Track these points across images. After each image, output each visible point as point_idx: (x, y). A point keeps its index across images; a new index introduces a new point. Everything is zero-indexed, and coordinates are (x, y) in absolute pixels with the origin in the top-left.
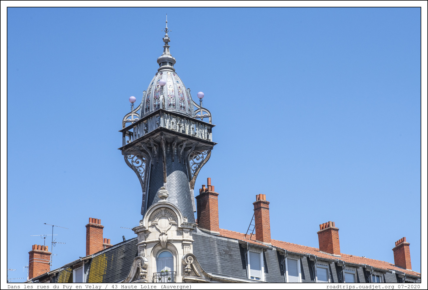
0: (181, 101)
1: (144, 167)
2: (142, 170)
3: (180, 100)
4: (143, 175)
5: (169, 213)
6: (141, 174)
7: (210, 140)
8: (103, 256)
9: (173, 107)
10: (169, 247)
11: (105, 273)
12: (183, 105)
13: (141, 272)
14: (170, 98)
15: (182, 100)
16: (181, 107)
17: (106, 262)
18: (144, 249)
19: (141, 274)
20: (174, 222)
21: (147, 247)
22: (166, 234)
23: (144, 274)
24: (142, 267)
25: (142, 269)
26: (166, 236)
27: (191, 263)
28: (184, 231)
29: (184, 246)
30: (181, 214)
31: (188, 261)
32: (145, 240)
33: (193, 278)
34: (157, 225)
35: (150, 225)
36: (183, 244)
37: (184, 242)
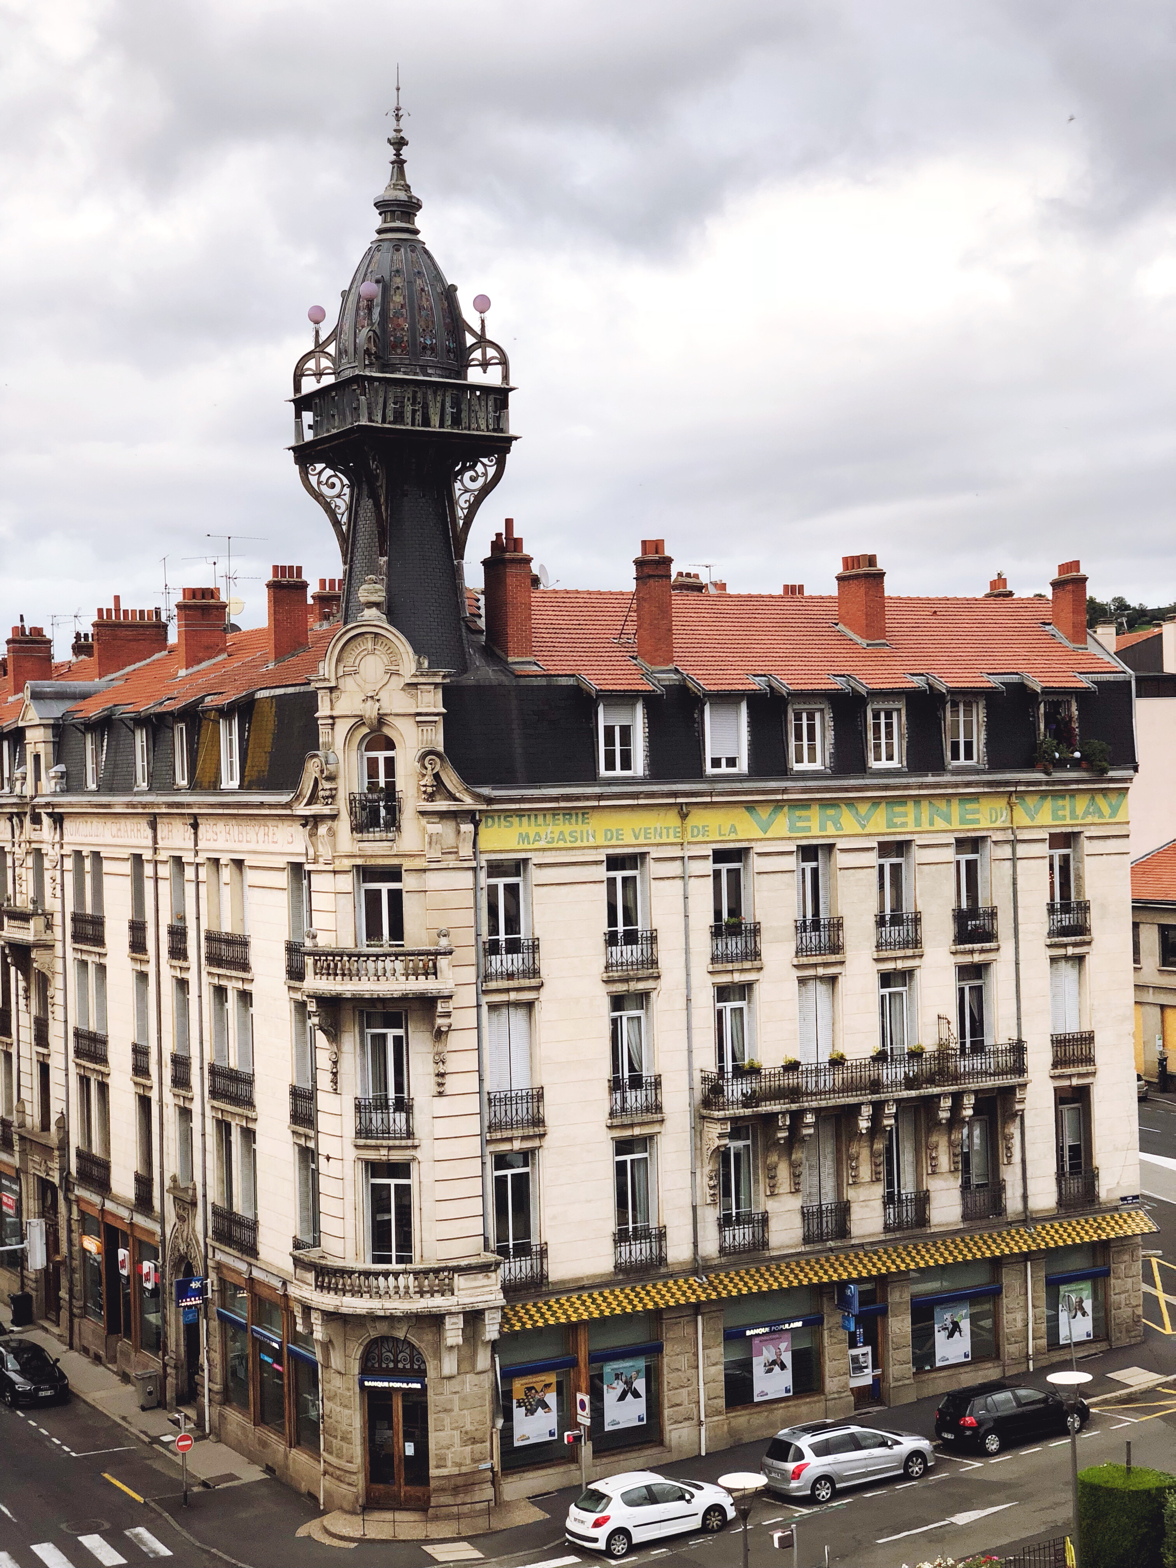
0: (424, 330)
1: (347, 498)
2: (343, 507)
3: (421, 331)
4: (345, 519)
6: (339, 517)
11: (274, 750)
13: (323, 789)
16: (425, 347)
18: (330, 731)
19: (321, 793)
20: (396, 668)
21: (336, 727)
22: (377, 698)
23: (328, 793)
24: (324, 776)
25: (323, 782)
26: (377, 704)
27: (435, 772)
28: (419, 691)
29: (420, 729)
30: (410, 650)
31: (426, 768)
32: (332, 709)
33: (442, 805)
34: (357, 675)
35: (341, 673)
36: (418, 722)
37: (418, 719)
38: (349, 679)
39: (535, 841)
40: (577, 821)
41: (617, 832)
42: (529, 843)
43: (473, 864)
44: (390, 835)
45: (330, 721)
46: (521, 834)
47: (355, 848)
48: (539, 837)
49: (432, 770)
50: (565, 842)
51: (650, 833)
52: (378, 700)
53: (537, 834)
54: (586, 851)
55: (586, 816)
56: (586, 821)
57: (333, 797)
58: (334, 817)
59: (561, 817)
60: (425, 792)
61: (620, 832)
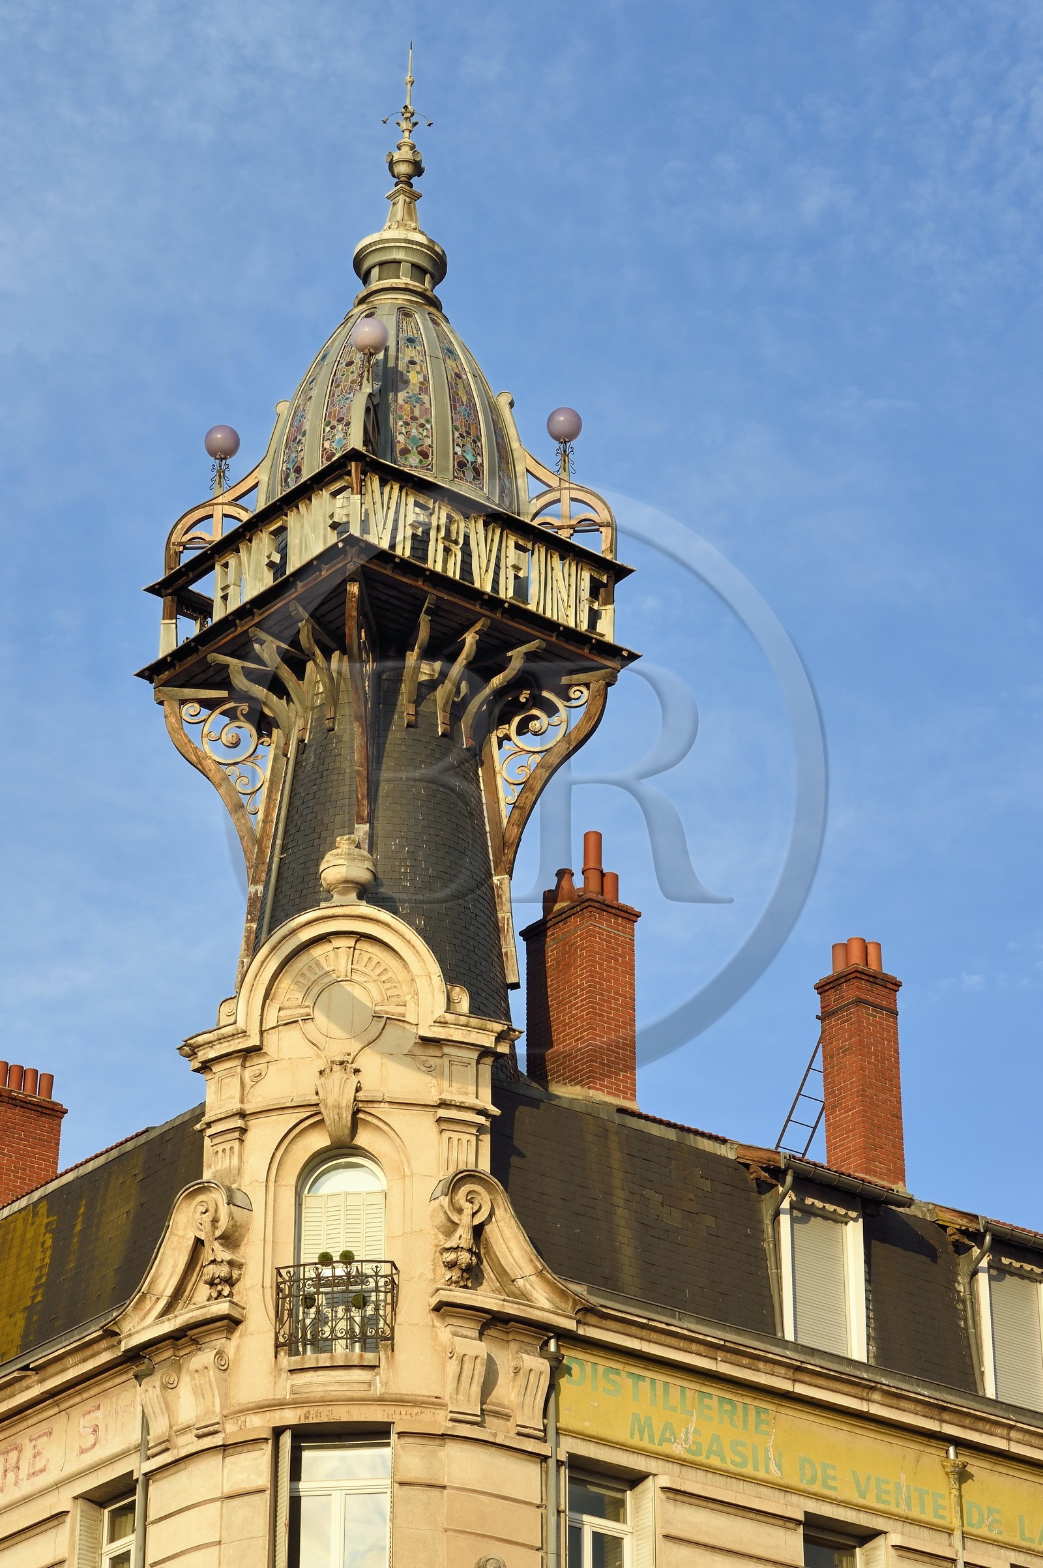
0: (461, 435)
3: (457, 434)
5: (374, 962)
6: (244, 799)
7: (603, 635)
8: (35, 1214)
9: (421, 461)
10: (363, 1139)
11: (39, 1298)
12: (470, 458)
13: (213, 1262)
14: (409, 420)
15: (469, 433)
16: (462, 465)
17: (49, 1243)
18: (236, 1144)
19: (211, 1271)
20: (401, 1010)
21: (249, 1137)
22: (354, 1066)
23: (223, 1271)
24: (218, 1233)
25: (217, 1245)
26: (354, 1080)
27: (477, 1221)
28: (446, 1060)
29: (446, 1135)
30: (435, 969)
31: (460, 1211)
32: (242, 1102)
33: (485, 1297)
34: (309, 1024)
35: (271, 1020)
36: (440, 1120)
37: (442, 1113)
38: (292, 1034)
39: (663, 1440)
40: (745, 1422)
41: (824, 1471)
42: (652, 1441)
43: (544, 1450)
44: (370, 1357)
45: (239, 1123)
46: (636, 1417)
47: (285, 1387)
48: (673, 1433)
49: (474, 1214)
50: (723, 1460)
51: (888, 1493)
52: (357, 1071)
53: (668, 1426)
54: (764, 1490)
55: (763, 1416)
56: (763, 1427)
57: (229, 1281)
58: (232, 1323)
59: (714, 1402)
60: (451, 1265)
61: (831, 1472)
